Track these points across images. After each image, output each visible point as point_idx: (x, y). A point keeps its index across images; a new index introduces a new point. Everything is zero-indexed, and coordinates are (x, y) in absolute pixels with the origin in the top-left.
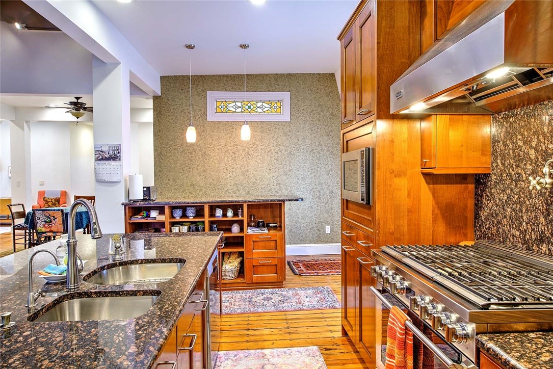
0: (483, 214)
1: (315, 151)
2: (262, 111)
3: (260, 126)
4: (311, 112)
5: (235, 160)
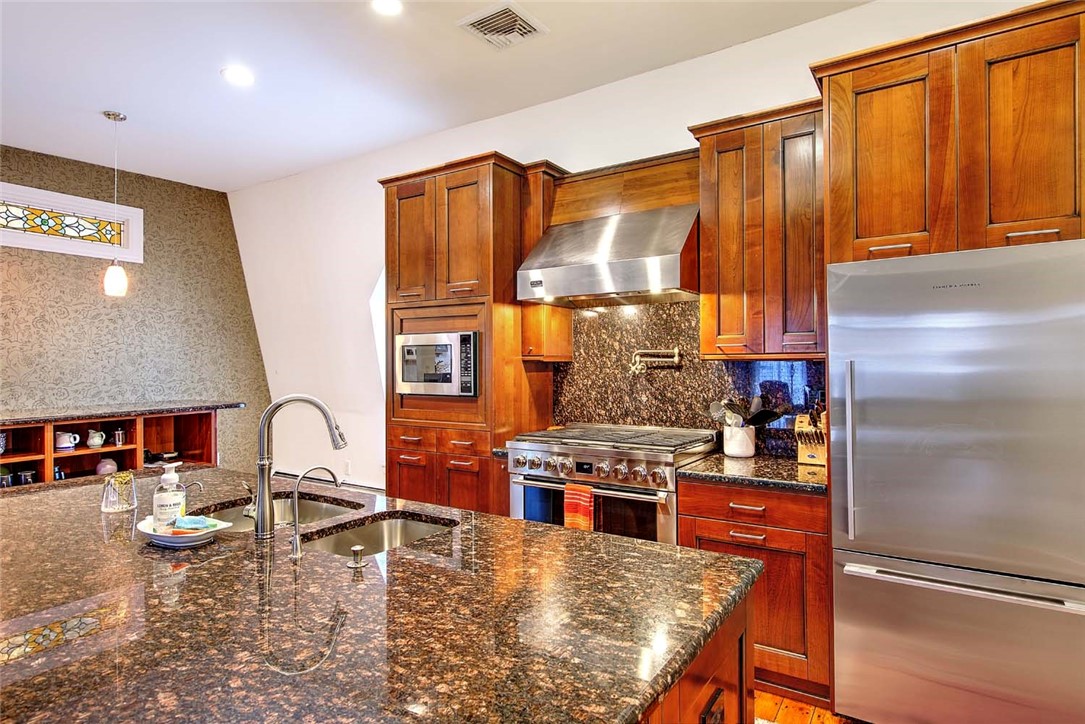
0: (564, 400)
1: (191, 322)
2: (77, 235)
4: (184, 252)
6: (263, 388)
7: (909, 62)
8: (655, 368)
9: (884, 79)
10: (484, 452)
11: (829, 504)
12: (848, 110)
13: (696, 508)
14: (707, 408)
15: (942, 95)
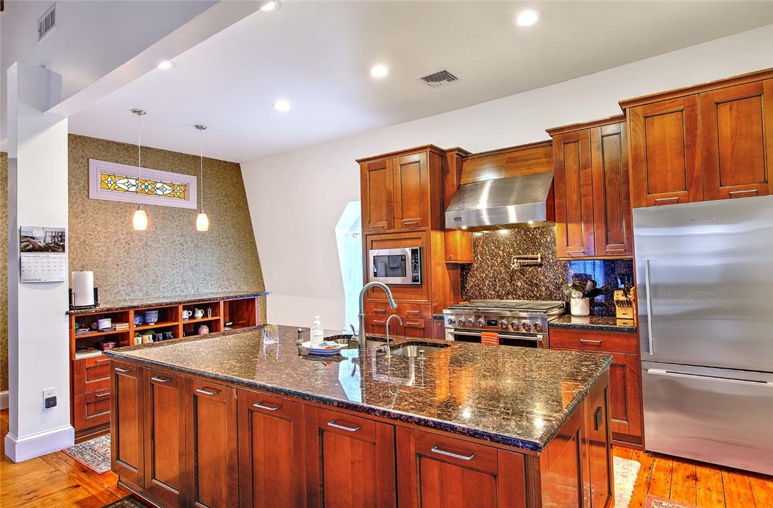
0: (468, 286)
2: (163, 194)
3: (161, 211)
4: (218, 201)
5: (128, 253)
6: (261, 284)
7: (673, 102)
8: (525, 266)
9: (660, 110)
10: (427, 316)
11: (638, 337)
12: (641, 126)
13: (561, 343)
14: (558, 289)
15: (692, 118)
